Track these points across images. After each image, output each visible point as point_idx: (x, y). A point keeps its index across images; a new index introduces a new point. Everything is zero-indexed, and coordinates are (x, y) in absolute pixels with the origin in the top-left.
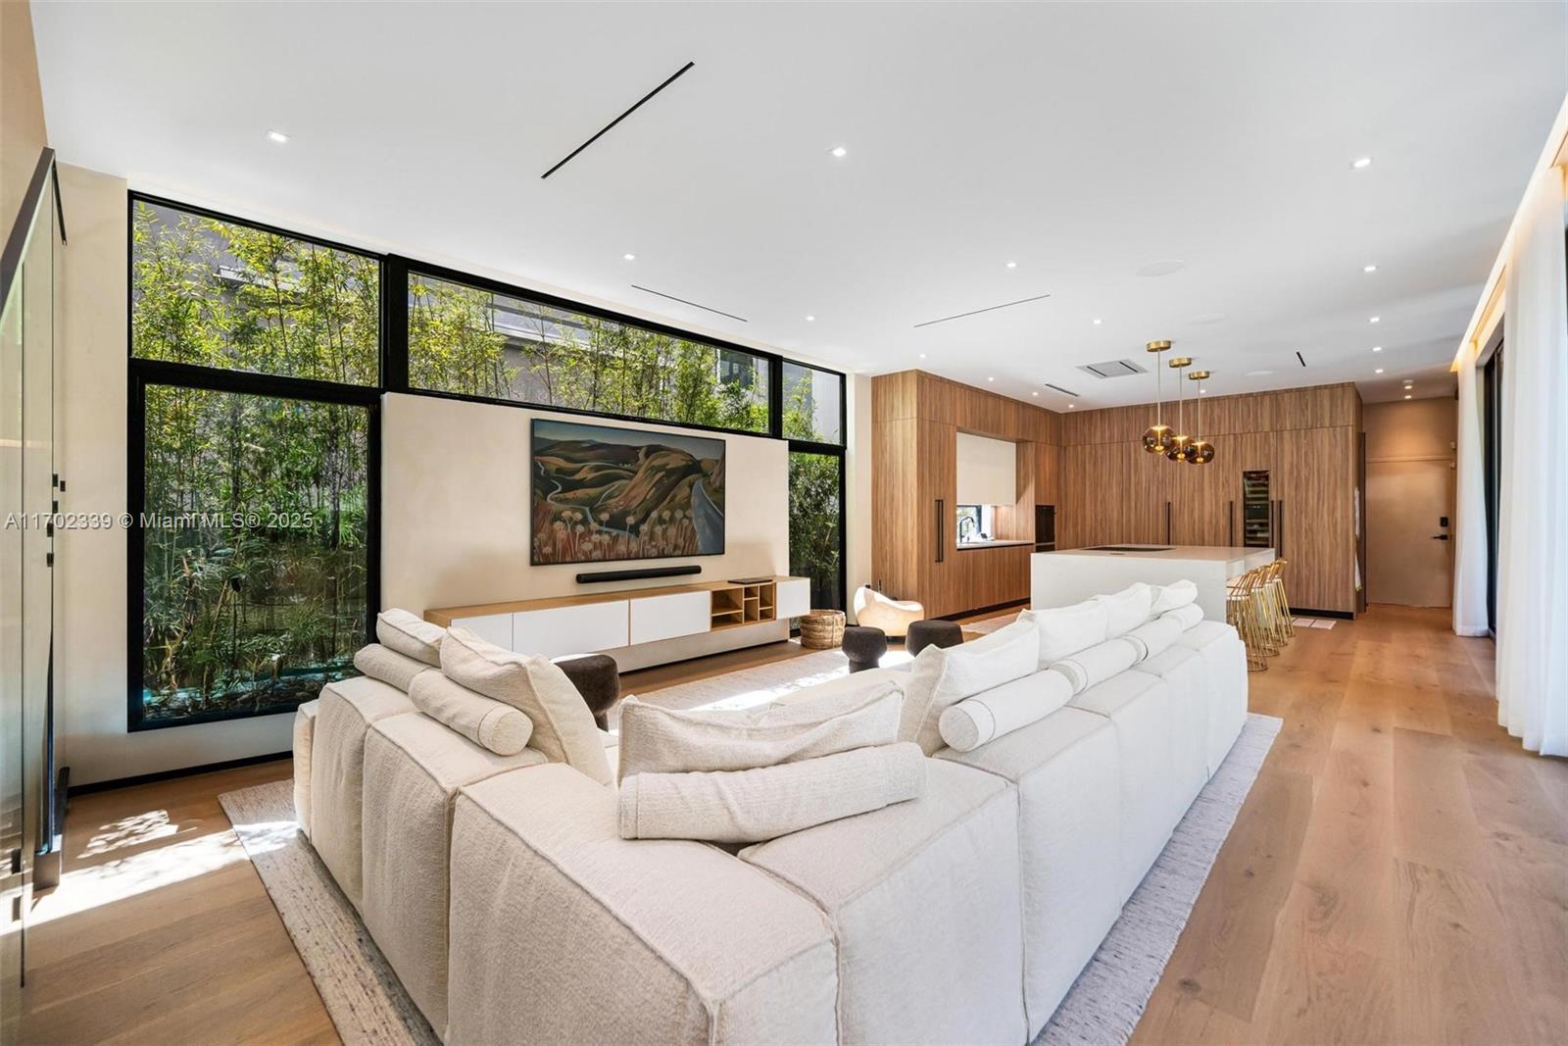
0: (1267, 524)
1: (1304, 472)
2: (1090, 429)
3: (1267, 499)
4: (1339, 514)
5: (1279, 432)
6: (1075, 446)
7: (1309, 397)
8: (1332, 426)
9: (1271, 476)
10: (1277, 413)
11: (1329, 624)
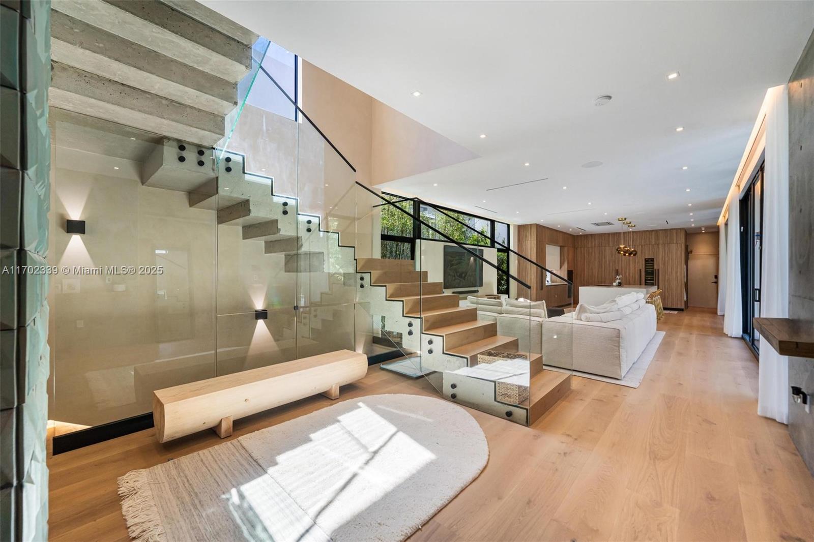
0: (653, 278)
1: (666, 259)
2: (586, 242)
3: (653, 268)
4: (679, 274)
5: (658, 245)
6: (581, 248)
7: (669, 233)
8: (677, 243)
9: (655, 260)
10: (657, 238)
11: (676, 312)
